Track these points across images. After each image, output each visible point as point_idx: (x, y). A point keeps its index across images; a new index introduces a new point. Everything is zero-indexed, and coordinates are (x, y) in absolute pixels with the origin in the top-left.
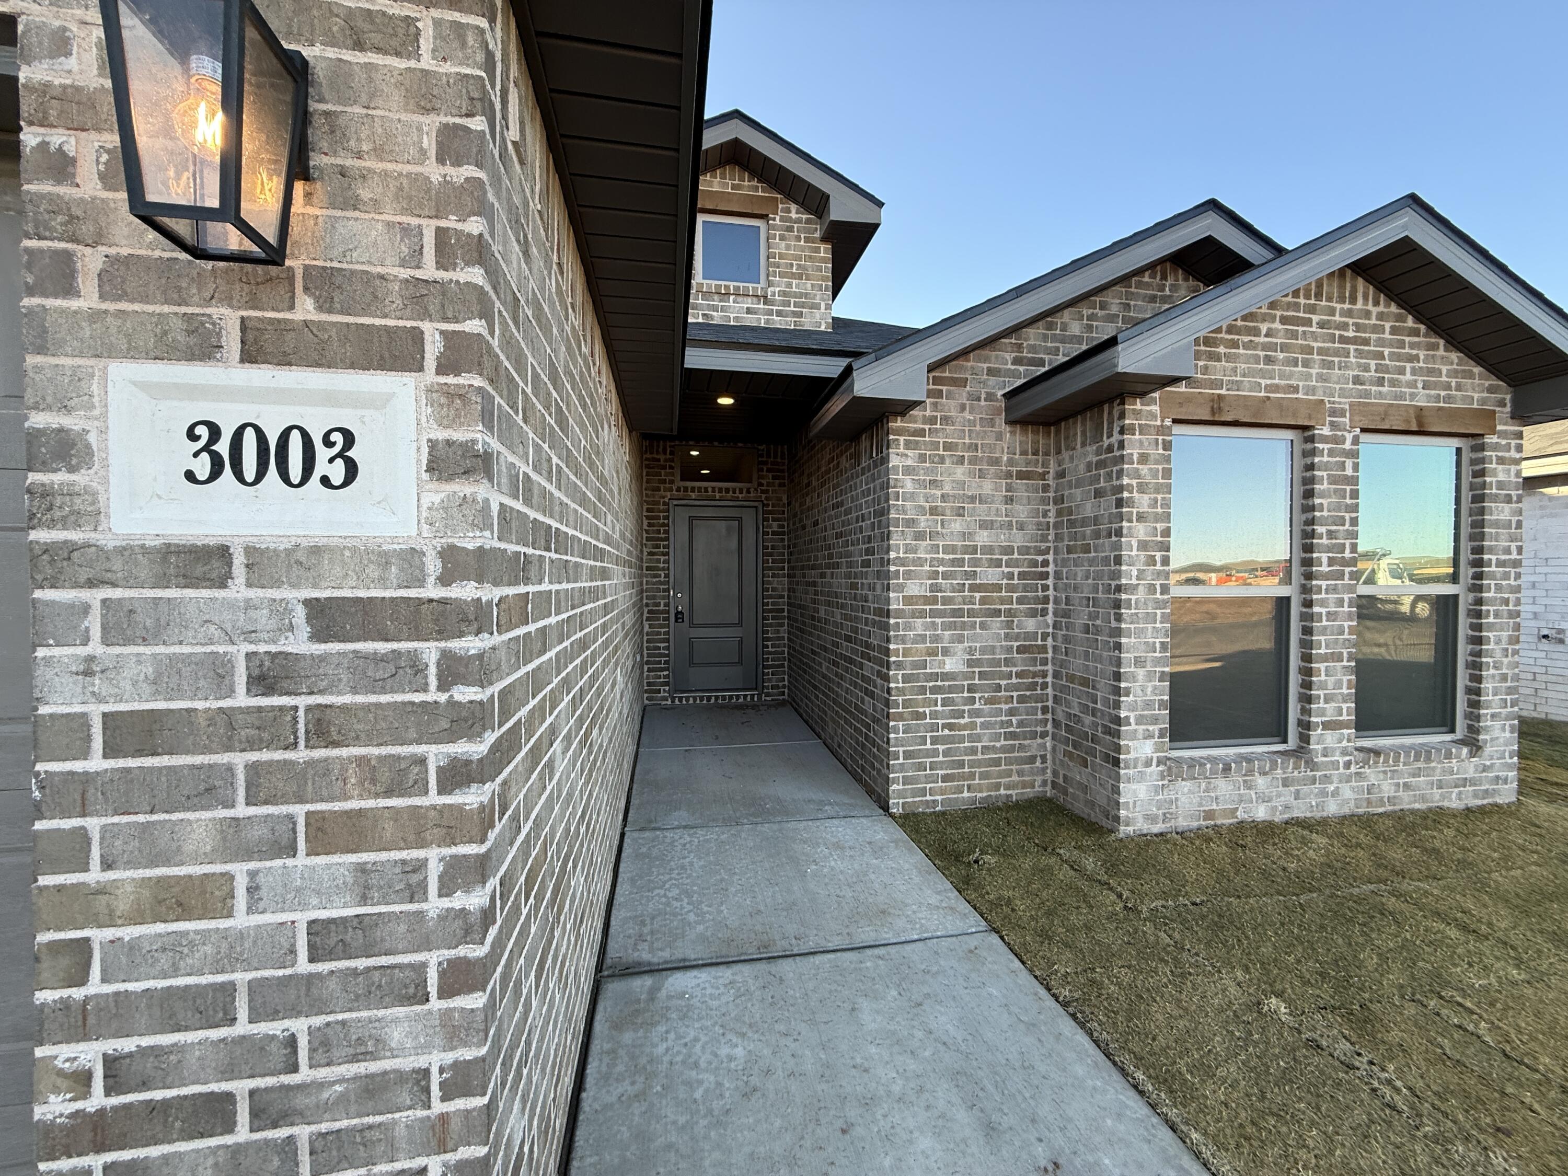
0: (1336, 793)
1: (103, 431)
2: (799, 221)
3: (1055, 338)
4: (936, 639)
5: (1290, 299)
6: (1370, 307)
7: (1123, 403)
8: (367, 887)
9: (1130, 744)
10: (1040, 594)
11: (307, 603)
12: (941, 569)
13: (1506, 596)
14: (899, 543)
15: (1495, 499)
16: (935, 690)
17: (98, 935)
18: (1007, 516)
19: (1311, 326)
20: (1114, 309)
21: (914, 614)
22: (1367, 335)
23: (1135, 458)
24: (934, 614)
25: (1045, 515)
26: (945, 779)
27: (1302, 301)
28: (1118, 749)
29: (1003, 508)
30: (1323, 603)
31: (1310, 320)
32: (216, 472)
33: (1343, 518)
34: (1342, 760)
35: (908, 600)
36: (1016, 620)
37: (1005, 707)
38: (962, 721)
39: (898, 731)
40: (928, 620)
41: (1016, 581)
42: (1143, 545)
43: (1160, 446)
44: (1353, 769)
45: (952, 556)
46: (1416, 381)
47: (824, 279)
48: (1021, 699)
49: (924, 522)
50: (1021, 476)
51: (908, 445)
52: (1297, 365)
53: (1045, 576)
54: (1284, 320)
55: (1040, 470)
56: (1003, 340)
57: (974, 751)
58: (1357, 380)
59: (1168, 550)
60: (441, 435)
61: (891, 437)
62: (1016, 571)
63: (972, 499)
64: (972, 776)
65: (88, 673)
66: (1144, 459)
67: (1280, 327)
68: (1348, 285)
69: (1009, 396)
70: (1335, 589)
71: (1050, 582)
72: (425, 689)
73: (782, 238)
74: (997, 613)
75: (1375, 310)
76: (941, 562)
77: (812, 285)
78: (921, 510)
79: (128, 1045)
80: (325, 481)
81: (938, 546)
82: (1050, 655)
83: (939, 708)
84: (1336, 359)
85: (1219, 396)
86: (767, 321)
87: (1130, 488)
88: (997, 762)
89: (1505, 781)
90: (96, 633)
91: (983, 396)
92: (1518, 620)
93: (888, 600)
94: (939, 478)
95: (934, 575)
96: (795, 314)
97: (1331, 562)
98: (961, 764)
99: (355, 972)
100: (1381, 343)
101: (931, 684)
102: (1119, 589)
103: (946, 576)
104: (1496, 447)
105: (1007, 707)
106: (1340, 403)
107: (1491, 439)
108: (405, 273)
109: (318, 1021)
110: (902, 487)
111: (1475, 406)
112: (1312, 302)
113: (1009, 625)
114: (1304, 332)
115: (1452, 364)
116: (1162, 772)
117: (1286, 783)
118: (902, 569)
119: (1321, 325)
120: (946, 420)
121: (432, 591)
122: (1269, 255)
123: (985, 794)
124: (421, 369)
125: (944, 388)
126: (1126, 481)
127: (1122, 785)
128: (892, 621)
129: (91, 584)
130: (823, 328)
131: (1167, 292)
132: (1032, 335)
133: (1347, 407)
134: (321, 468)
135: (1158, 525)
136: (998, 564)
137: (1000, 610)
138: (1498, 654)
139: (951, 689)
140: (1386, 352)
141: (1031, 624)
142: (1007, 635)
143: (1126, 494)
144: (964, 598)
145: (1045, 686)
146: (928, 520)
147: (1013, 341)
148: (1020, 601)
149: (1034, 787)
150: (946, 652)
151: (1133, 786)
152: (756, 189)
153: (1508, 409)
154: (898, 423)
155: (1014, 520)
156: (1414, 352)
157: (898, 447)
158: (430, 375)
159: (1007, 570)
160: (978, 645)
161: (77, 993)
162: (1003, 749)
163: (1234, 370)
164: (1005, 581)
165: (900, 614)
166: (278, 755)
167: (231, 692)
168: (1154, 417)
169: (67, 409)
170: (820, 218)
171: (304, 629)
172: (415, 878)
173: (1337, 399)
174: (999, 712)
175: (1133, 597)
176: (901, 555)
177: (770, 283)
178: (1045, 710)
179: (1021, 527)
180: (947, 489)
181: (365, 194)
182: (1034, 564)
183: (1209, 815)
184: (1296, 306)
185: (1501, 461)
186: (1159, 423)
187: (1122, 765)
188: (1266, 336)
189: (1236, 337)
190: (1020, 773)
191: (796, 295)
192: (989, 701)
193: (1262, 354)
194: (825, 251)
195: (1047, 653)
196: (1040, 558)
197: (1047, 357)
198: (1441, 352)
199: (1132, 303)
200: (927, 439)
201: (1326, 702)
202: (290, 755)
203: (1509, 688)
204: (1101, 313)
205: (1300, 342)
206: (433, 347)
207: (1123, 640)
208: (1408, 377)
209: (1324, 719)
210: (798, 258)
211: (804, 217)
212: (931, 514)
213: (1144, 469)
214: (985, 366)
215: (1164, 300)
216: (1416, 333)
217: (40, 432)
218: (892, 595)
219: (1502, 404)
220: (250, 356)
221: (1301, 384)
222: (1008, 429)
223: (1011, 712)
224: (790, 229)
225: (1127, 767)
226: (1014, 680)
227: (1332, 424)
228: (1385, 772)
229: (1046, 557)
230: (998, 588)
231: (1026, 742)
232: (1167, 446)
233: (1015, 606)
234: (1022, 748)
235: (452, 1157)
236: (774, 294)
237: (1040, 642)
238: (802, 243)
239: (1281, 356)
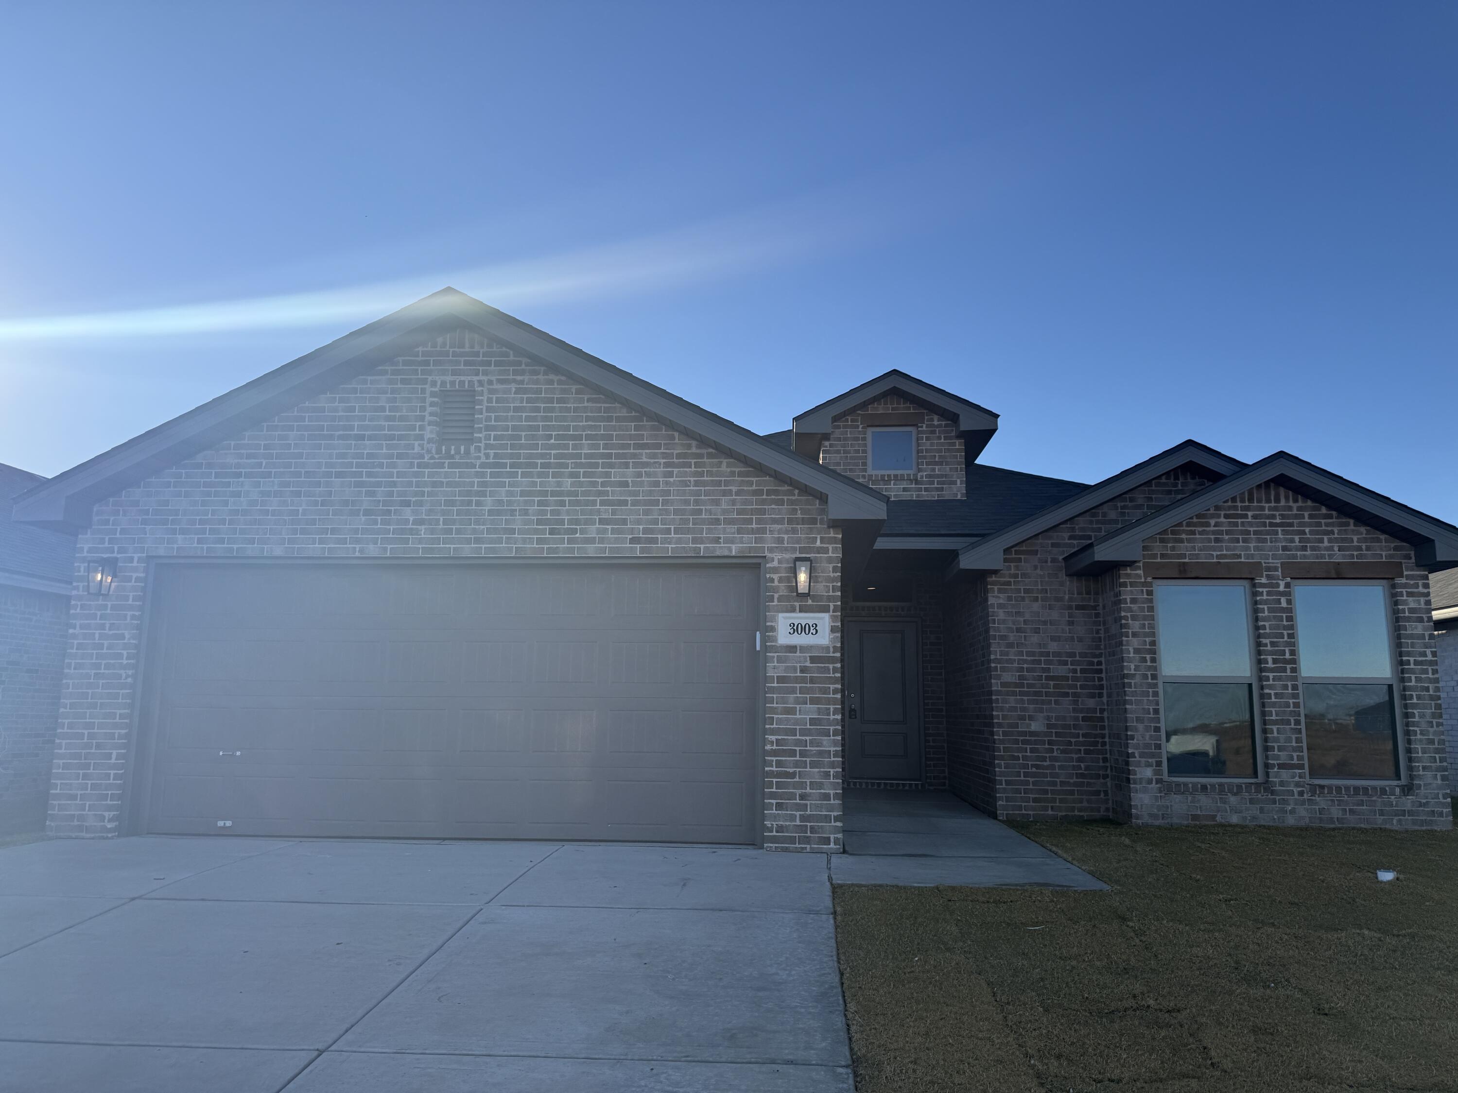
0: (1293, 812)
1: (778, 625)
2: (939, 426)
3: (1098, 522)
4: (1024, 709)
5: (1230, 504)
6: (1291, 504)
7: (1119, 570)
8: (820, 712)
9: (1136, 769)
10: (1097, 683)
11: (810, 656)
12: (1025, 666)
13: (1426, 685)
14: (996, 650)
15: (1408, 619)
16: (1024, 742)
17: (775, 716)
18: (1069, 633)
19: (1248, 518)
20: (1140, 501)
21: (1008, 694)
22: (1291, 521)
23: (1128, 601)
24: (1022, 694)
25: (1098, 632)
26: (1035, 800)
27: (1239, 504)
28: (1129, 772)
29: (1067, 628)
30: (1271, 687)
31: (1247, 515)
32: (794, 632)
33: (1282, 633)
34: (1296, 790)
35: (1004, 685)
36: (1080, 699)
37: (1075, 756)
38: (1045, 764)
39: (1000, 766)
40: (1018, 697)
41: (1079, 675)
42: (1137, 651)
43: (1145, 593)
44: (1305, 796)
45: (1032, 658)
46: (1333, 547)
47: (959, 463)
48: (1087, 752)
49: (1012, 637)
50: (1078, 607)
51: (1000, 591)
52: (1238, 542)
53: (1100, 671)
54: (1226, 516)
55: (1092, 604)
56: (1061, 526)
57: (1054, 784)
58: (1285, 548)
59: (1155, 653)
60: (833, 624)
61: (989, 587)
62: (1078, 668)
63: (1045, 623)
64: (1054, 800)
65: (774, 668)
66: (1134, 601)
67: (1225, 520)
68: (1273, 493)
69: (1065, 559)
70: (1280, 679)
71: (1103, 675)
72: (830, 674)
73: (928, 439)
74: (1066, 695)
75: (1295, 506)
76: (1025, 661)
77: (951, 469)
78: (1010, 630)
79: (780, 737)
80: (812, 633)
81: (1023, 651)
82: (1106, 724)
83: (1028, 754)
84: (1268, 537)
85: (1184, 563)
86: (918, 496)
87: (1126, 618)
88: (1072, 793)
89: (1441, 814)
90: (776, 661)
91: (1049, 560)
92: (1439, 702)
93: (991, 685)
94: (1022, 610)
95: (1021, 669)
96: (937, 489)
97: (1275, 661)
98: (1046, 792)
99: (817, 729)
100: (1301, 524)
101: (1022, 738)
102: (1124, 676)
103: (1028, 670)
104: (1405, 586)
105: (1077, 756)
106: (1273, 563)
107: (1399, 581)
108: (827, 594)
109: (811, 738)
110: (997, 616)
111: (1384, 560)
112: (1247, 504)
113: (1075, 702)
114: (1242, 522)
115: (1362, 534)
116: (1160, 788)
117: (1252, 801)
118: (999, 666)
119: (1254, 517)
120: (1024, 575)
121: (831, 655)
122: (1237, 469)
123: (1064, 814)
124: (829, 612)
125: (1023, 557)
126: (1123, 614)
127: (1132, 794)
128: (994, 697)
129: (776, 652)
130: (959, 497)
131: (1180, 487)
132: (1082, 522)
133: (1279, 565)
134: (811, 631)
135: (1147, 639)
136: (1065, 663)
137: (1068, 693)
138: (1424, 726)
139: (1036, 742)
140: (1307, 530)
141: (1091, 703)
142: (1074, 709)
143: (1123, 622)
144: (1042, 684)
145: (1104, 744)
146: (1015, 636)
147: (1068, 526)
148: (1082, 687)
149: (1099, 811)
150: (1031, 718)
151: (1140, 795)
152: (909, 408)
153: (1413, 560)
154: (994, 578)
155: (1075, 636)
156: (1330, 529)
157: (993, 592)
158: (831, 613)
159: (1072, 667)
160: (1054, 715)
161: (772, 727)
162: (1075, 784)
163: (1194, 548)
164: (1071, 675)
165: (998, 693)
166: (805, 685)
167: (797, 673)
168: (1139, 576)
169: (772, 622)
170: (956, 423)
171: (809, 662)
172: (828, 711)
173: (1270, 561)
174: (1072, 759)
175: (1133, 681)
176: (998, 657)
177: (919, 470)
178: (1105, 760)
179: (1080, 640)
180: (1027, 617)
181: (820, 580)
182: (1092, 664)
183: (1195, 817)
184: (1236, 508)
185: (1410, 594)
186: (1143, 580)
187: (1131, 782)
188: (1215, 526)
189: (1193, 529)
190: (1089, 801)
191: (938, 476)
192: (1063, 751)
193: (1212, 537)
194: (959, 444)
195: (1104, 722)
196: (1096, 660)
197: (1093, 534)
198: (1352, 527)
199: (1154, 496)
200: (1013, 587)
201: (1279, 750)
202: (807, 685)
203: (1436, 749)
204: (1130, 504)
205: (1240, 528)
206: (832, 608)
207: (1128, 706)
208: (1326, 544)
209: (1278, 762)
210: (940, 451)
211: (943, 423)
212: (1017, 632)
213: (1135, 607)
214: (1050, 542)
215: (1178, 492)
216: (1330, 517)
217: (768, 626)
218: (993, 681)
219: (1408, 557)
220: (800, 611)
221: (1243, 553)
222: (1068, 579)
223: (1080, 760)
224: (933, 432)
225: (1135, 783)
226: (1081, 739)
227: (1268, 577)
228: (1333, 801)
229: (1100, 659)
230: (1066, 678)
231: (1092, 781)
232: (1150, 593)
233: (1079, 691)
234: (1089, 784)
235: (835, 770)
236: (922, 477)
237: (1098, 715)
238: (942, 440)
239: (1227, 537)
